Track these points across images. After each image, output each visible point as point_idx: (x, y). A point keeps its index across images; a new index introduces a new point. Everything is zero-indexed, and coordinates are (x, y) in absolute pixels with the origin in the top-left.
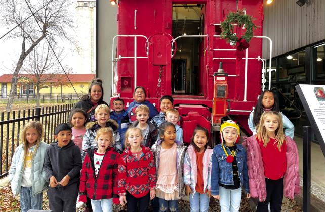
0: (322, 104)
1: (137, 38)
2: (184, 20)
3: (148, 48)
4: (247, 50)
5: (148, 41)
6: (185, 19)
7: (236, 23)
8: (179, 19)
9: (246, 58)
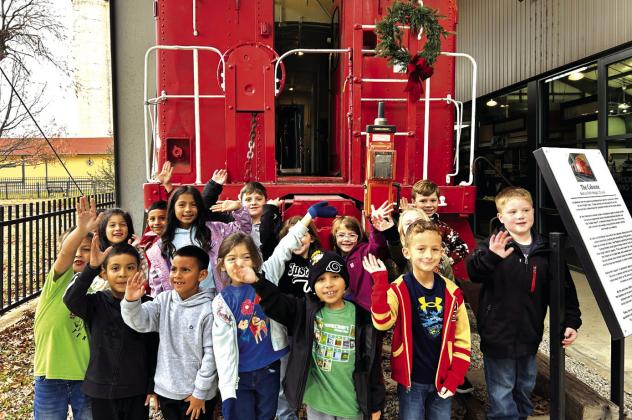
0: (585, 188)
1: (200, 51)
2: (297, 23)
3: (223, 75)
4: (428, 81)
5: (222, 59)
6: (300, 21)
7: (407, 24)
8: (288, 19)
9: (427, 99)
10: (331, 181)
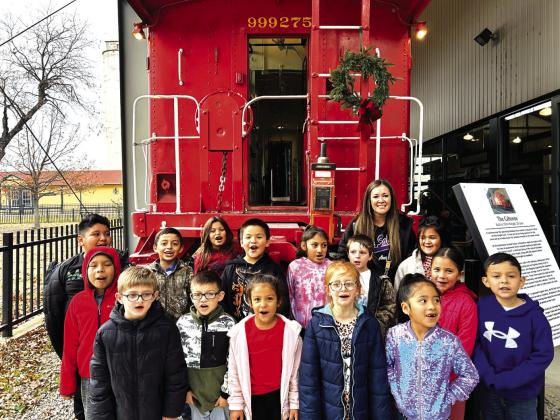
0: (502, 219)
1: (179, 100)
2: (278, 70)
3: (198, 120)
4: (379, 121)
5: (198, 105)
6: (280, 69)
7: (358, 72)
8: (270, 68)
9: (378, 138)
10: (297, 210)
